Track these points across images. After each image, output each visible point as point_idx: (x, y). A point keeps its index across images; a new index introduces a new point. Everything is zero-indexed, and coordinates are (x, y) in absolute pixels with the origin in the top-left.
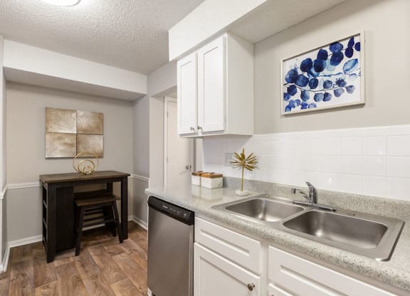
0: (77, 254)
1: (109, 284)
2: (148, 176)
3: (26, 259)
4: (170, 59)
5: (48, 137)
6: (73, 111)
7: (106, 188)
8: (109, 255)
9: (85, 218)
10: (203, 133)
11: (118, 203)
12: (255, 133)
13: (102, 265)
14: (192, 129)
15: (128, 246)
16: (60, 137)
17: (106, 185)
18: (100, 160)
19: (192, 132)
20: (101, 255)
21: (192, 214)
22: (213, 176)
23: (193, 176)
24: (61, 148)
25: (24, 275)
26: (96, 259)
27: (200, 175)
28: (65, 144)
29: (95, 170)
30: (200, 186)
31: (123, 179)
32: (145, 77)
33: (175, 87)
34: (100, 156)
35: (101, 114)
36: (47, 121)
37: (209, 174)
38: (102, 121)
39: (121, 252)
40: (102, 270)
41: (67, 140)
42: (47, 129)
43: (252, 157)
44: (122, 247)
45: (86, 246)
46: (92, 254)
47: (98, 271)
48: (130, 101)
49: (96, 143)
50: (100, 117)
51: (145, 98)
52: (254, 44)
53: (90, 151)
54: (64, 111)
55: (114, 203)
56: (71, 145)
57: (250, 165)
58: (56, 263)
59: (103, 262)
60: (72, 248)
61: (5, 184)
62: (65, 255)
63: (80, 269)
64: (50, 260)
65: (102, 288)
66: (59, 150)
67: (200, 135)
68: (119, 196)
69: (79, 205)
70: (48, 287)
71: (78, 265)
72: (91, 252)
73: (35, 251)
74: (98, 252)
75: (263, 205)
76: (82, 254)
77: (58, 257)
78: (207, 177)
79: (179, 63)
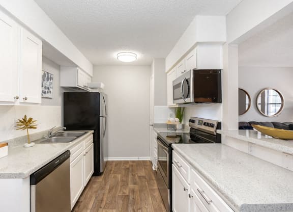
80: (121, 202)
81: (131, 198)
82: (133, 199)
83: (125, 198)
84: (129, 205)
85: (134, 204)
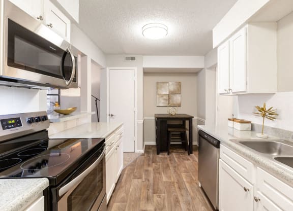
0: (168, 154)
1: (181, 173)
2: (205, 119)
3: (150, 150)
4: (214, 47)
5: (158, 96)
6: (167, 82)
7: (182, 123)
8: (182, 160)
9: (172, 137)
10: (233, 93)
11: (187, 132)
12: (278, 91)
13: (178, 163)
14: (225, 90)
15: (192, 158)
16: (162, 96)
17: (182, 122)
18: (179, 108)
19: (226, 92)
20: (178, 158)
21: (219, 142)
22: (242, 122)
23: (229, 121)
24: (163, 101)
25: (149, 157)
26: (176, 159)
27: (233, 120)
28: (165, 99)
29: (177, 113)
30: (233, 128)
31: (190, 119)
32: (204, 57)
33: (217, 64)
34: (179, 106)
35: (180, 82)
36: (157, 88)
37: (240, 121)
38: (180, 86)
39: (188, 160)
40: (178, 165)
41: (165, 97)
42: (157, 92)
43: (271, 110)
44: (189, 157)
45: (172, 152)
46: (174, 156)
47: (176, 165)
48: (195, 73)
49: (177, 99)
50: (179, 84)
51: (203, 71)
52: (277, 22)
53: (175, 103)
54: (163, 83)
55: (185, 132)
56: (167, 100)
57: (270, 116)
58: (160, 156)
59: (179, 162)
60: (167, 151)
61: (144, 117)
62: (164, 153)
63: (169, 162)
64: (158, 154)
65: (177, 173)
66: (162, 102)
67: (231, 94)
68: (188, 128)
69: (169, 130)
70: (157, 164)
71: (168, 159)
72: (174, 155)
73: (153, 148)
74: (177, 156)
75: (278, 147)
76: (170, 155)
77: (161, 153)
78: (237, 122)
79: (219, 49)
80: (161, 187)
81: (151, 191)
82: (148, 190)
83: (158, 190)
84: (152, 184)
85: (148, 185)
